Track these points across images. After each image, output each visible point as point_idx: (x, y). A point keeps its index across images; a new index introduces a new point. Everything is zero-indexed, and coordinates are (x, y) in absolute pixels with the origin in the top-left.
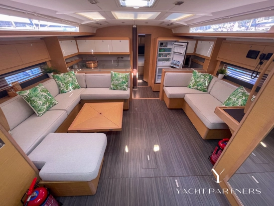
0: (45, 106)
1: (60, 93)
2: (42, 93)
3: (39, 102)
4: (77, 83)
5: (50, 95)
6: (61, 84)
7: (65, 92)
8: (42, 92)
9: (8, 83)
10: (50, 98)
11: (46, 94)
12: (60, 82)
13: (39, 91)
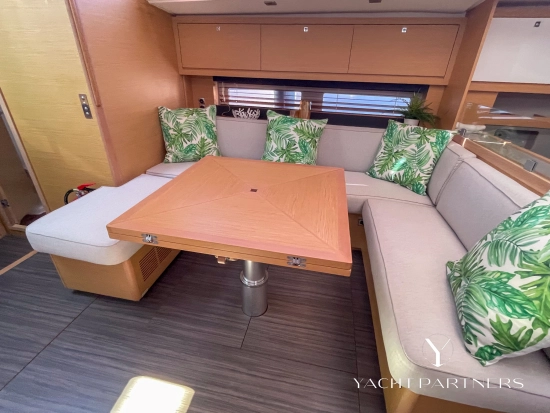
0: (276, 158)
1: (364, 172)
2: (292, 132)
3: (273, 143)
4: (421, 174)
5: (304, 147)
6: (382, 150)
7: (372, 175)
8: (296, 130)
9: (324, 105)
10: (299, 150)
11: (297, 139)
12: (384, 145)
13: (292, 127)
